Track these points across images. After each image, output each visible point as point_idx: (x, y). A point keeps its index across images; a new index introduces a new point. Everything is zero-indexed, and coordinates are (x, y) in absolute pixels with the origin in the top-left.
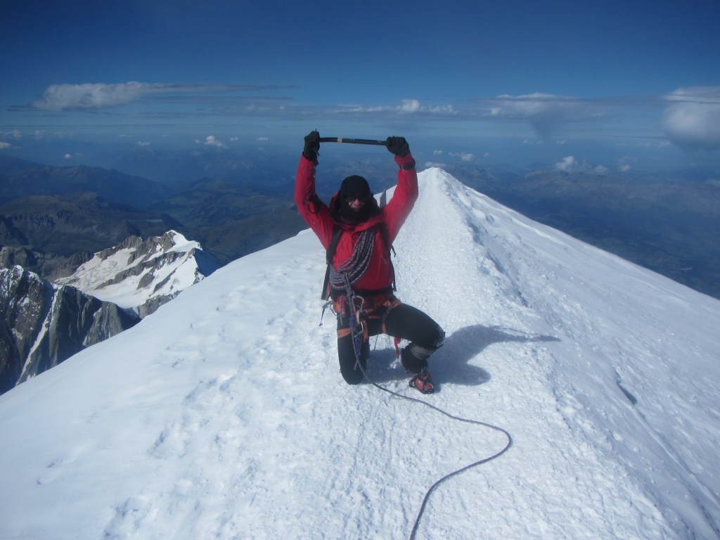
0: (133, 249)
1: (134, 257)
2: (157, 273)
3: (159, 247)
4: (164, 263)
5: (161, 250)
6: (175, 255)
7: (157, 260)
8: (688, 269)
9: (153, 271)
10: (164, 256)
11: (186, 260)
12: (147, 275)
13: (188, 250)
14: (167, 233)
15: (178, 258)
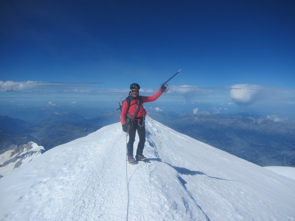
0: (13, 151)
1: (13, 154)
2: (23, 161)
3: (25, 149)
4: (27, 156)
5: (26, 150)
6: (32, 153)
7: (24, 155)
8: (243, 151)
9: (21, 160)
10: (27, 153)
11: (37, 155)
12: (18, 162)
13: (39, 150)
14: (29, 143)
15: (34, 154)
